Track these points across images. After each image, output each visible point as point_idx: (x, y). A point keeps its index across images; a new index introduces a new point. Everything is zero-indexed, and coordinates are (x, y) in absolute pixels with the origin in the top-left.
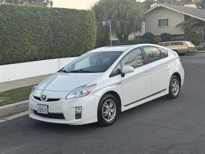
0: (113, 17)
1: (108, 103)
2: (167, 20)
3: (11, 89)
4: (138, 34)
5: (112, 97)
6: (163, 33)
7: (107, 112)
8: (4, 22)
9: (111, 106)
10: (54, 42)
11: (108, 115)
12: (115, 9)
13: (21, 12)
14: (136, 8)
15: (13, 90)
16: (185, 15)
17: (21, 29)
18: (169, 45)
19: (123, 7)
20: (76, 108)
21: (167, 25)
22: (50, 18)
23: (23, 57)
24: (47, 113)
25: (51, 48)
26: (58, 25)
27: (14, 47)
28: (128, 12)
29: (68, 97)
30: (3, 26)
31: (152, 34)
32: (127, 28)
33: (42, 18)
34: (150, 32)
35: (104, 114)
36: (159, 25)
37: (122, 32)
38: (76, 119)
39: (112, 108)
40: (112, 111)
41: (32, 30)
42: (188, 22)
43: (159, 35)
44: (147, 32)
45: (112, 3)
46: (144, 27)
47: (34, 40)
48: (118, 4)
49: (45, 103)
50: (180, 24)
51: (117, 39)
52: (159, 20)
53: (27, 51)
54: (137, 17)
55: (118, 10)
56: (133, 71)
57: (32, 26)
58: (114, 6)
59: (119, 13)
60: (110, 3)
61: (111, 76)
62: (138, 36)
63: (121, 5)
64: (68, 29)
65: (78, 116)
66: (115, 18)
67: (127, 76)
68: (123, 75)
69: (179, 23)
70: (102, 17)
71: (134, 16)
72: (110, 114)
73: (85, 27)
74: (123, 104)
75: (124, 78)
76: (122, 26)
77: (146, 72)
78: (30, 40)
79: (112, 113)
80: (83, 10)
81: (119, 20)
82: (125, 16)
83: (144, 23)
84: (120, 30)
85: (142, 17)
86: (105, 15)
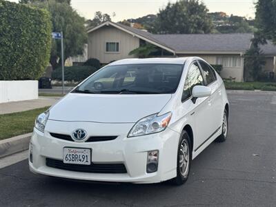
2: (118, 44)
14: (78, 23)
16: (141, 40)
20: (150, 152)
21: (118, 50)
24: (89, 163)
31: (98, 61)
34: (94, 57)
36: (107, 50)
38: (148, 172)
40: (186, 158)
42: (145, 48)
46: (86, 50)
49: (83, 144)
50: (135, 50)
51: (50, 65)
52: (107, 43)
54: (80, 35)
62: (77, 63)
63: (57, 16)
65: (152, 167)
67: (199, 101)
68: (194, 100)
69: (132, 49)
71: (76, 33)
73: (40, 35)
75: (196, 105)
83: (87, 45)
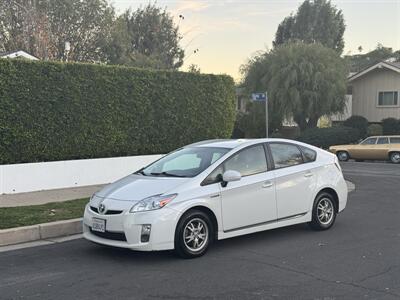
0: (287, 84)
1: (196, 224)
2: (396, 93)
3: (74, 198)
4: (335, 118)
5: (202, 215)
6: (387, 117)
7: (191, 237)
8: (76, 92)
9: (200, 228)
10: (155, 126)
11: (193, 241)
12: (292, 69)
13: (103, 77)
14: (333, 70)
15: (77, 200)
17: (102, 103)
18: (387, 142)
19: (307, 67)
20: (144, 225)
21: (396, 103)
22: (151, 86)
23: (102, 149)
24: (104, 231)
25: (150, 137)
26: (164, 99)
27: (89, 133)
28: (316, 75)
29: (135, 210)
30: (73, 98)
31: (365, 119)
32: (314, 105)
33: (137, 87)
35: (187, 240)
36: (380, 103)
37: (304, 112)
38: (142, 241)
39: (202, 232)
40: (200, 236)
41: (120, 107)
43: (379, 121)
44: (355, 114)
45: (288, 60)
46: (349, 104)
47: (122, 123)
48: (299, 61)
49: (103, 216)
51: (296, 125)
52: (381, 93)
53: (109, 140)
54: (334, 85)
55: (299, 71)
56: (239, 179)
57: (120, 99)
58: (291, 65)
59: (299, 77)
60: (283, 58)
61: (204, 184)
62: (337, 122)
63: (305, 62)
64: (181, 106)
65: (145, 238)
66: (291, 86)
67: (230, 186)
68: (224, 184)
70: (267, 83)
71: (328, 83)
72: (197, 240)
73: (212, 103)
74: (220, 227)
75: (225, 189)
76: (305, 101)
77: (268, 182)
78: (115, 122)
79: (200, 240)
80: (211, 75)
81: (299, 89)
82: (311, 84)
83: (351, 97)
84: (300, 110)
85: (344, 86)
86: (272, 80)
